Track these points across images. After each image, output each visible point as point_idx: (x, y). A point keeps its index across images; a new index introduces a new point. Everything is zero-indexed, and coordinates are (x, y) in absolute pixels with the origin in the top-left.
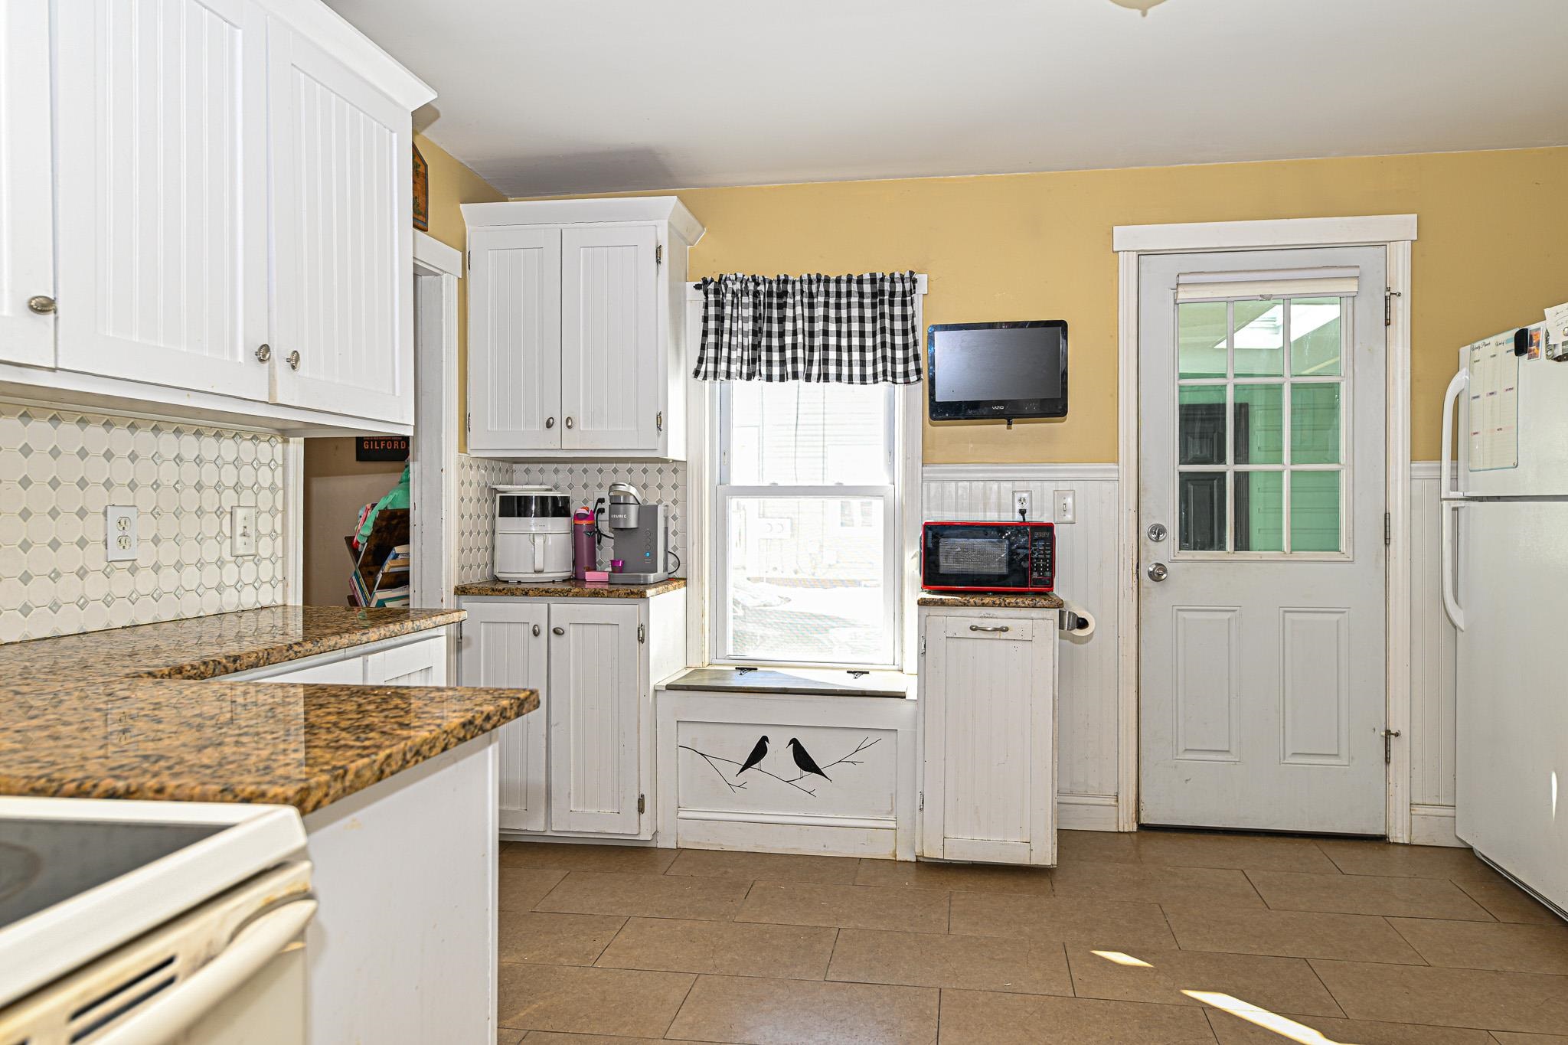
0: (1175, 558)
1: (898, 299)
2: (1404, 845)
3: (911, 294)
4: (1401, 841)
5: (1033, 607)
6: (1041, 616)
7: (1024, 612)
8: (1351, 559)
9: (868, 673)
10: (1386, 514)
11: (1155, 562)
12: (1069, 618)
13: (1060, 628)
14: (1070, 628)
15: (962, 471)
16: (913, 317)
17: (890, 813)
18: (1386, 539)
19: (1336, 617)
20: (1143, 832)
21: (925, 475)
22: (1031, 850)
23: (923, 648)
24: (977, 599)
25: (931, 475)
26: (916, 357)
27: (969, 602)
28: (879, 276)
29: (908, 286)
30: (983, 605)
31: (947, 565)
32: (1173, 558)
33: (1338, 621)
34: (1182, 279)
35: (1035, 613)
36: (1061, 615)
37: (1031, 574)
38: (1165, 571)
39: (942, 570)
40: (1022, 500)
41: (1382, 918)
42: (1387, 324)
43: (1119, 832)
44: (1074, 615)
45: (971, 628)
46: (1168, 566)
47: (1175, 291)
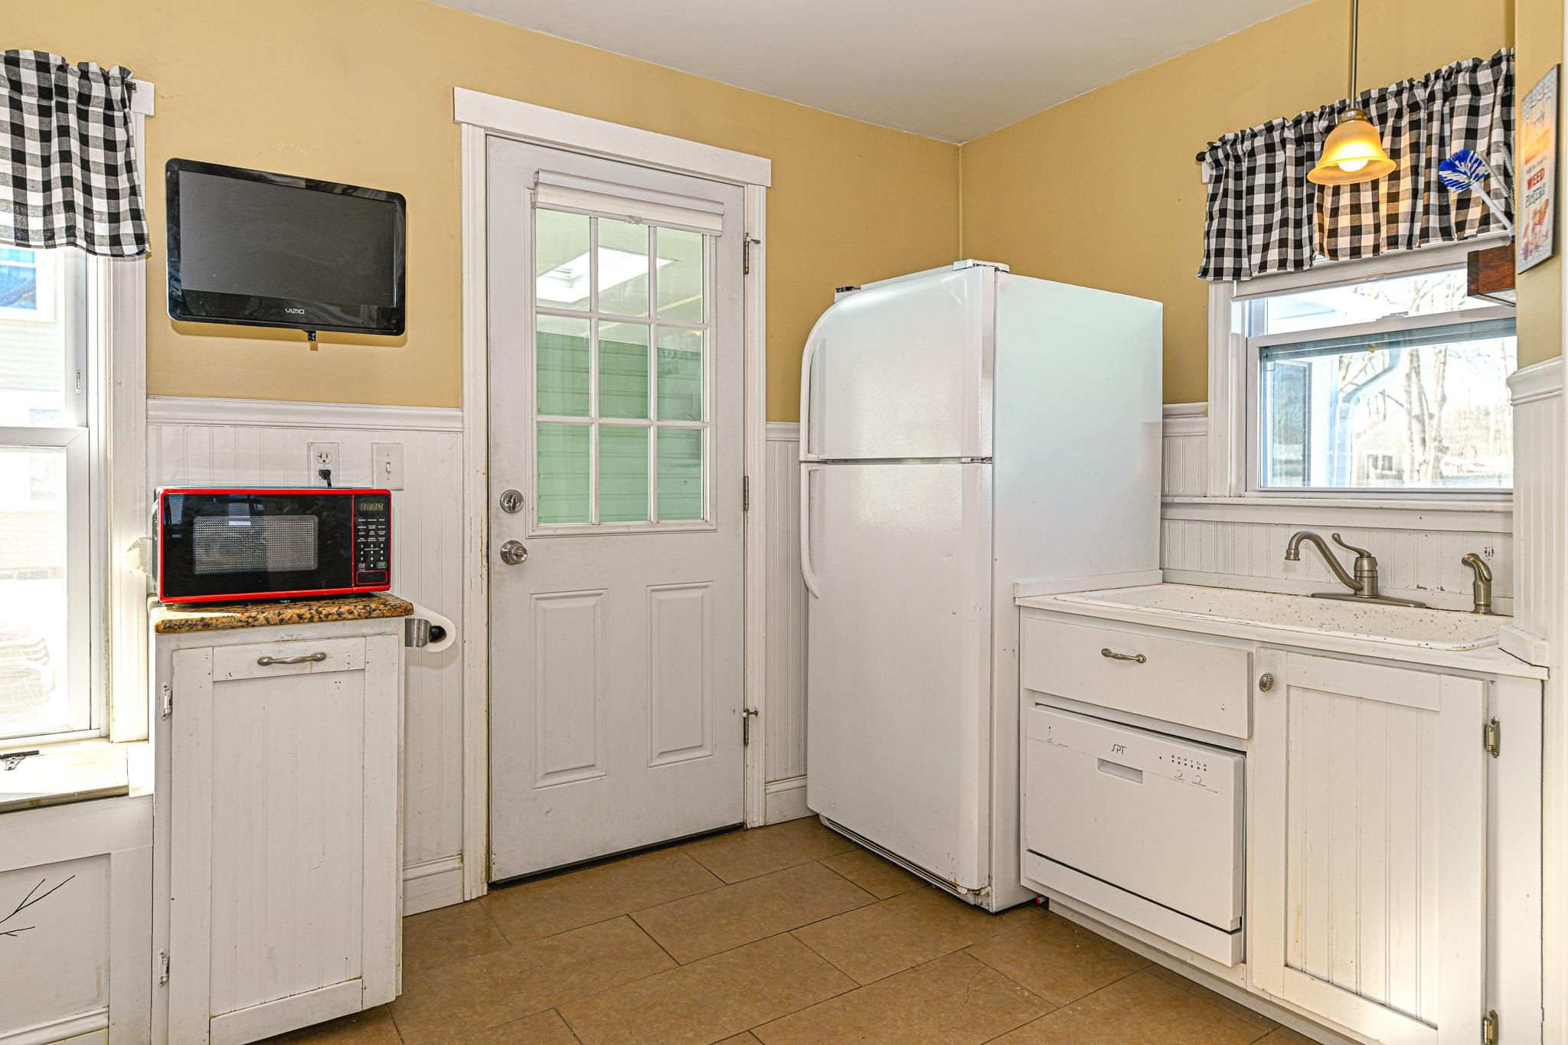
0: (534, 533)
1: (96, 110)
2: (760, 827)
3: (124, 106)
4: (757, 825)
5: (366, 618)
6: (376, 630)
7: (349, 627)
8: (714, 528)
9: (36, 753)
10: (744, 477)
11: (509, 540)
12: (419, 629)
13: (406, 645)
14: (421, 644)
15: (222, 409)
16: (128, 146)
17: (93, 1003)
18: (744, 504)
19: (699, 593)
20: (495, 893)
21: (150, 413)
22: (364, 988)
23: (166, 705)
24: (271, 612)
25: (165, 414)
26: (136, 215)
27: (255, 619)
28: (55, 60)
29: (117, 92)
30: (282, 622)
31: (207, 559)
32: (531, 534)
33: (702, 597)
34: (543, 177)
35: (368, 626)
36: (408, 624)
37: (356, 566)
38: (525, 551)
39: (199, 569)
40: (324, 456)
41: (787, 934)
42: (746, 273)
43: (465, 902)
44: (427, 622)
45: (261, 663)
46: (525, 544)
47: (532, 191)
